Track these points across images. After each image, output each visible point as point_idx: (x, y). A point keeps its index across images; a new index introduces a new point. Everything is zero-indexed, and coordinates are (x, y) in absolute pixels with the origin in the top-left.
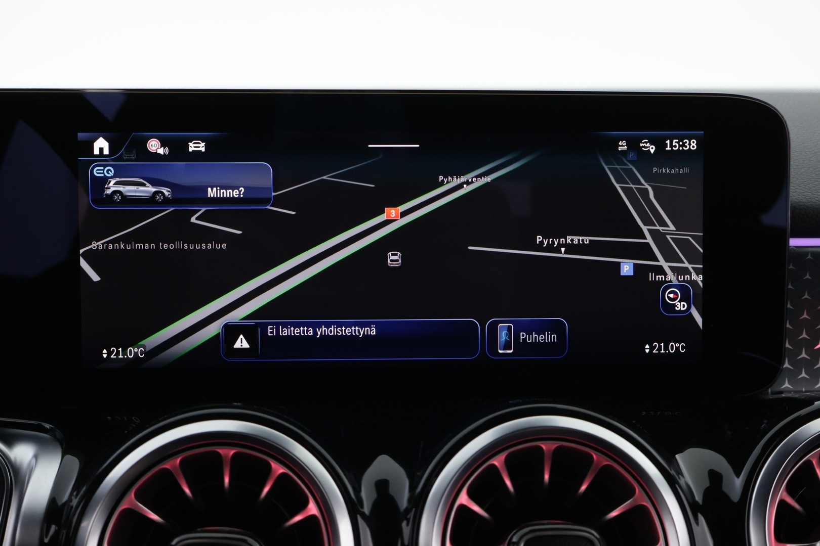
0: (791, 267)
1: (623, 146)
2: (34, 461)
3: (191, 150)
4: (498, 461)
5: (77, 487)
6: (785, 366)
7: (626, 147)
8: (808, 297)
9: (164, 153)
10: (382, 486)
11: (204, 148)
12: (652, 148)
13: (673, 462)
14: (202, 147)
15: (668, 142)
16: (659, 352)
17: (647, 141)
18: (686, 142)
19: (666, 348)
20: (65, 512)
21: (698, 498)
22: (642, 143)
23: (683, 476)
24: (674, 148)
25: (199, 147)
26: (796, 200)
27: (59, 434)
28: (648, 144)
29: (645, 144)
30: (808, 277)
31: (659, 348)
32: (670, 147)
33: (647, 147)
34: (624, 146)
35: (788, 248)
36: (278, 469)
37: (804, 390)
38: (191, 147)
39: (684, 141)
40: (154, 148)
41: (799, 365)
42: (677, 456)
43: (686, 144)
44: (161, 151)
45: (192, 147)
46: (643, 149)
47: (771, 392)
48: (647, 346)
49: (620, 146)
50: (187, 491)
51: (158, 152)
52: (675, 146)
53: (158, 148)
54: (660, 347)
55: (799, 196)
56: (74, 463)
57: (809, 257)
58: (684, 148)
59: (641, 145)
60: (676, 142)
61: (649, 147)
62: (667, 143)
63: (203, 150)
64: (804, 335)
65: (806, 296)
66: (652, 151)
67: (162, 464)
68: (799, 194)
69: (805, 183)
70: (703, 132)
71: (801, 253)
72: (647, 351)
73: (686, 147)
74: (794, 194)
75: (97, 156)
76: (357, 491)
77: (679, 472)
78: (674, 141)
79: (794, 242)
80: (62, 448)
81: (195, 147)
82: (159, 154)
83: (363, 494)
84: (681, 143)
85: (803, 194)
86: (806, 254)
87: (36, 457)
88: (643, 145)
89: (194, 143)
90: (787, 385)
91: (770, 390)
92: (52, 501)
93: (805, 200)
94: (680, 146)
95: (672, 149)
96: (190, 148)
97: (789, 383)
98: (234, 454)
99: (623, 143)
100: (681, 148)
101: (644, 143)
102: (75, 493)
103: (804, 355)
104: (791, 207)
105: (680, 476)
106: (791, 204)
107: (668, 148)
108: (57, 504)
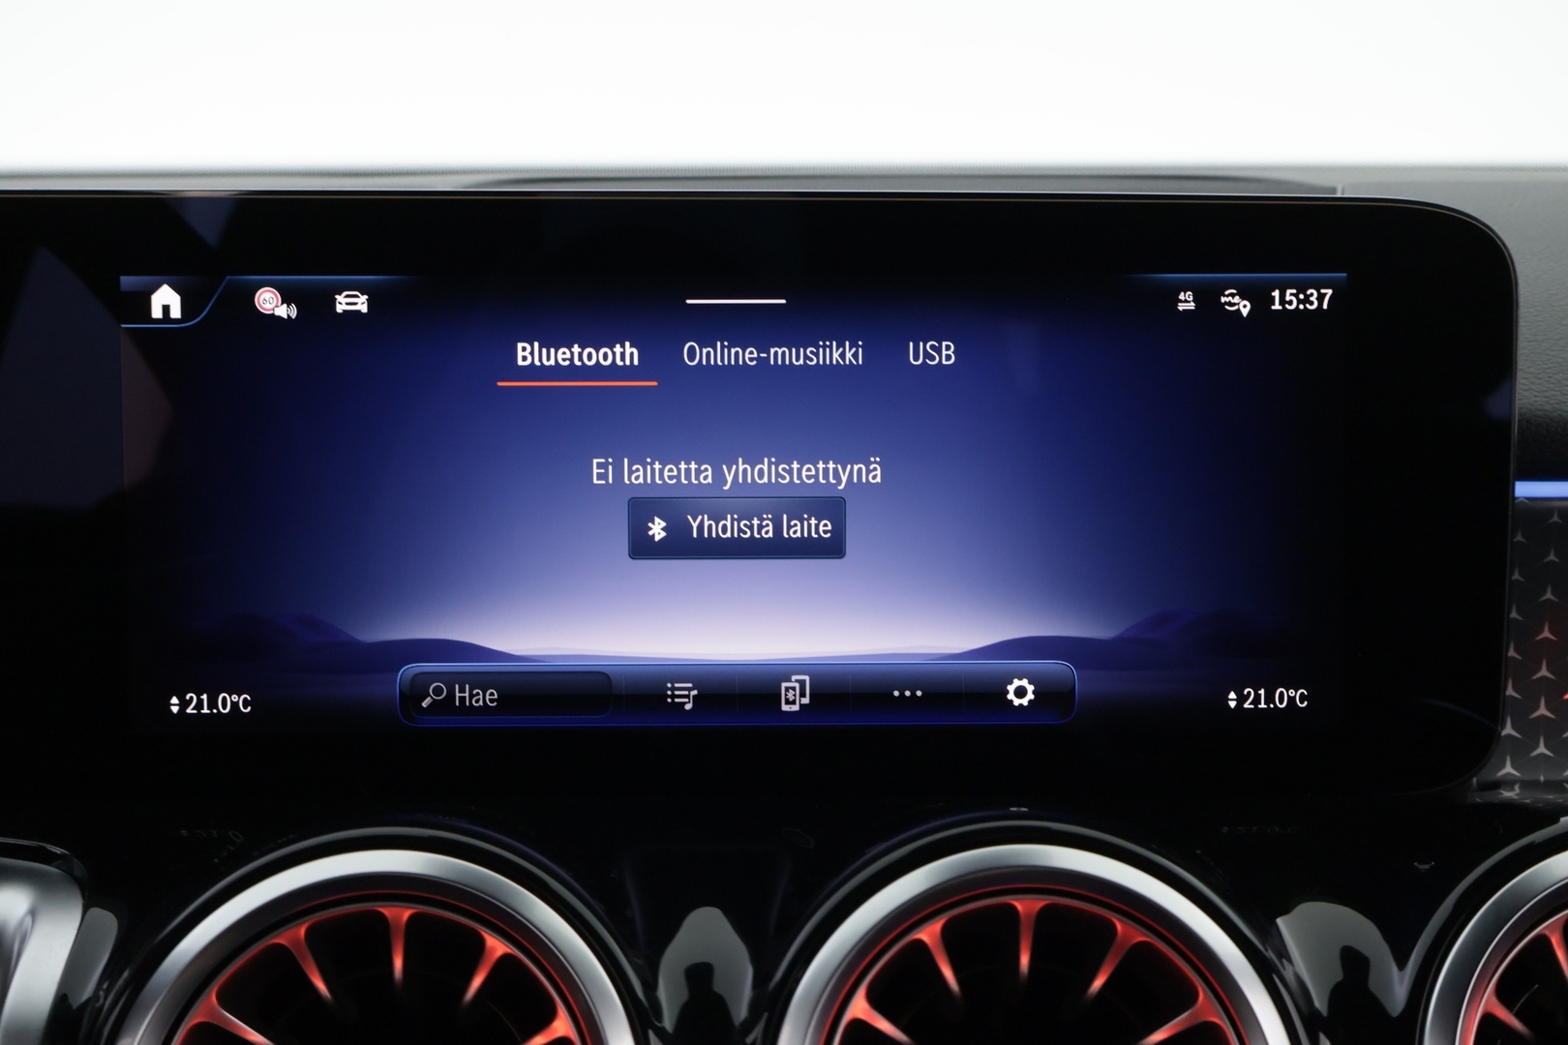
0: (1519, 538)
1: (1187, 302)
2: (29, 920)
3: (339, 309)
4: (929, 934)
5: (110, 973)
6: (1504, 733)
7: (1193, 304)
8: (1552, 598)
9: (288, 315)
10: (699, 976)
11: (366, 305)
12: (1245, 306)
13: (1270, 933)
14: (362, 304)
15: (1276, 294)
16: (1256, 706)
17: (1234, 291)
18: (1312, 295)
19: (1270, 699)
20: (85, 1021)
21: (1320, 1003)
22: (1224, 296)
23: (1290, 960)
24: (1287, 306)
25: (355, 304)
26: (1529, 406)
27: (78, 867)
28: (1237, 297)
29: (1230, 298)
30: (1552, 557)
31: (1254, 699)
32: (1280, 304)
33: (1234, 304)
34: (1189, 302)
35: (1513, 503)
36: (497, 947)
37: (1542, 779)
38: (340, 303)
39: (1309, 292)
40: (268, 306)
41: (1531, 731)
42: (1279, 921)
43: (1311, 299)
44: (282, 311)
45: (342, 303)
46: (1227, 307)
47: (1478, 783)
48: (1232, 695)
49: (1181, 301)
50: (321, 987)
51: (276, 314)
52: (1291, 302)
53: (277, 306)
54: (1257, 698)
55: (1537, 399)
56: (108, 923)
57: (1556, 519)
58: (1308, 306)
59: (1223, 300)
60: (1291, 294)
61: (1238, 304)
62: (1274, 297)
63: (364, 309)
64: (1544, 672)
65: (1549, 595)
66: (1245, 312)
67: (272, 935)
68: (1536, 394)
69: (1549, 371)
70: (1345, 275)
71: (1540, 509)
72: (1232, 704)
73: (1312, 303)
74: (1526, 394)
75: (157, 321)
76: (650, 986)
77: (1283, 954)
78: (1289, 292)
79: (1524, 489)
80: (84, 898)
81: (347, 304)
82: (279, 317)
83: (662, 993)
84: (1302, 296)
85: (1545, 394)
86: (1549, 512)
87: (33, 913)
88: (1227, 299)
89: (347, 296)
90: (1508, 769)
91: (1475, 780)
92: (61, 1000)
93: (1547, 407)
94: (1299, 302)
95: (1284, 307)
96: (338, 305)
97: (1513, 766)
98: (412, 917)
99: (1189, 295)
100: (1301, 307)
101: (1227, 296)
102: (105, 986)
103: (1543, 711)
104: (1519, 421)
105: (1284, 961)
106: (1520, 414)
107: (1277, 306)
108: (70, 1006)
